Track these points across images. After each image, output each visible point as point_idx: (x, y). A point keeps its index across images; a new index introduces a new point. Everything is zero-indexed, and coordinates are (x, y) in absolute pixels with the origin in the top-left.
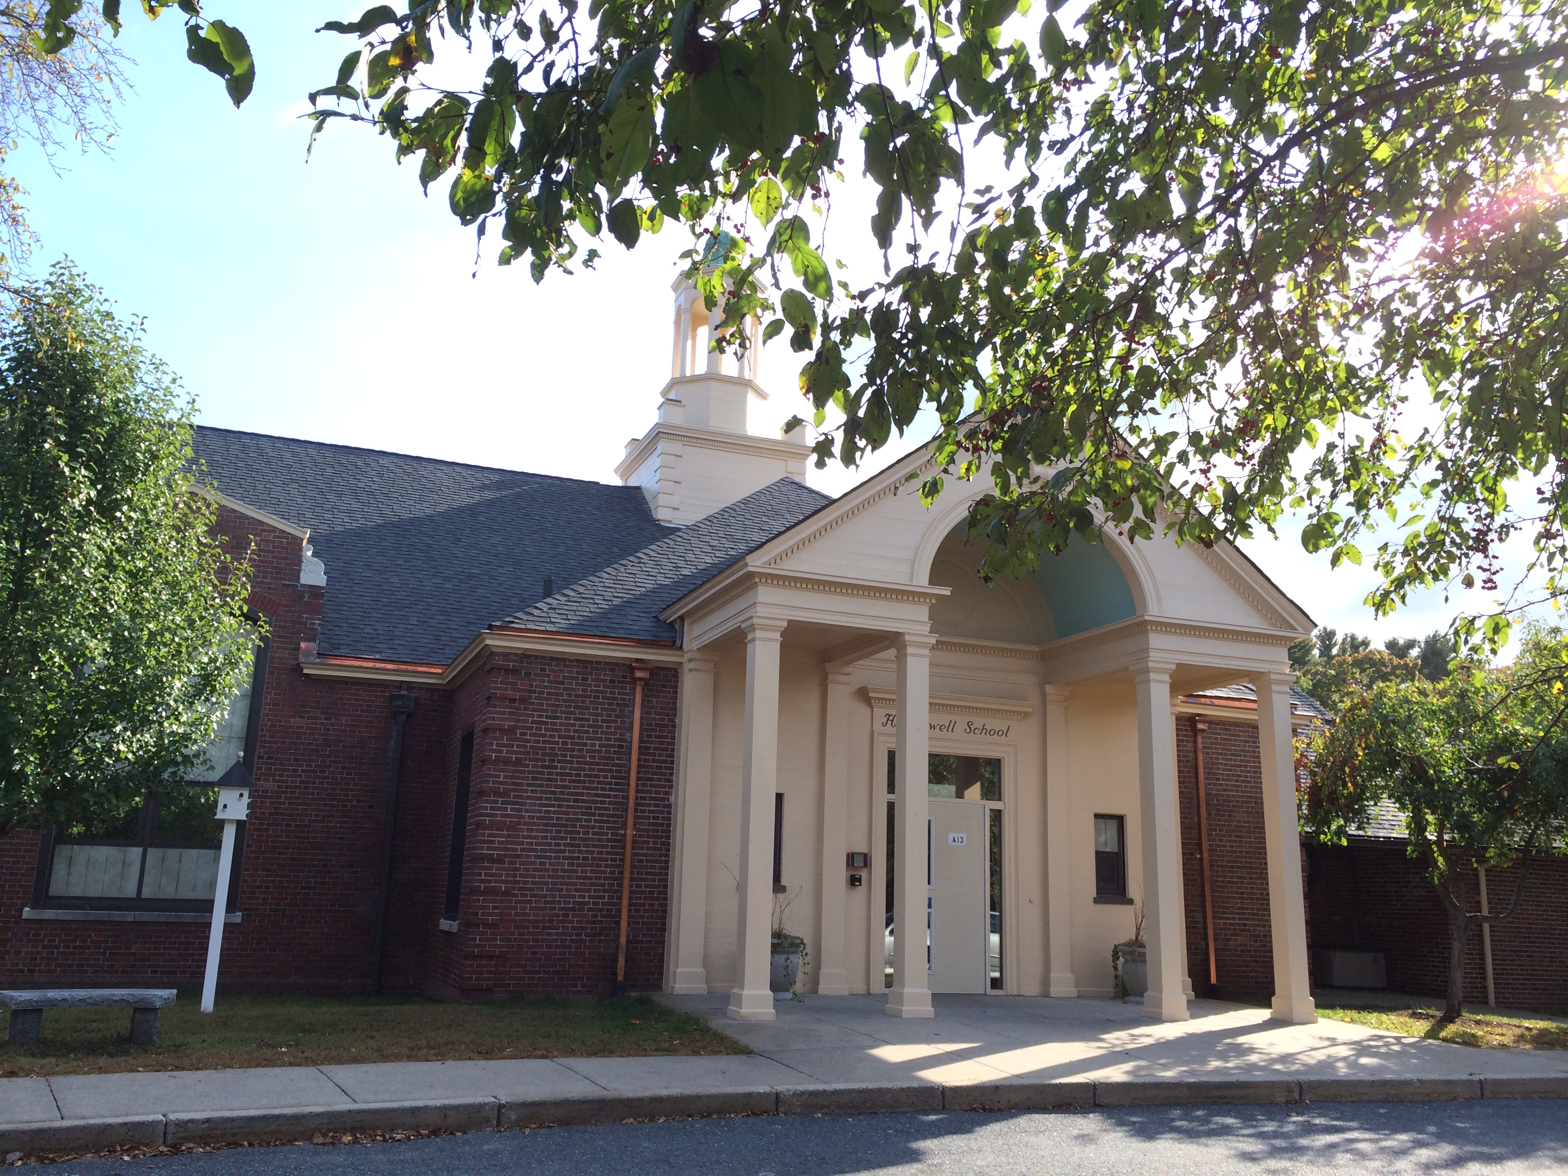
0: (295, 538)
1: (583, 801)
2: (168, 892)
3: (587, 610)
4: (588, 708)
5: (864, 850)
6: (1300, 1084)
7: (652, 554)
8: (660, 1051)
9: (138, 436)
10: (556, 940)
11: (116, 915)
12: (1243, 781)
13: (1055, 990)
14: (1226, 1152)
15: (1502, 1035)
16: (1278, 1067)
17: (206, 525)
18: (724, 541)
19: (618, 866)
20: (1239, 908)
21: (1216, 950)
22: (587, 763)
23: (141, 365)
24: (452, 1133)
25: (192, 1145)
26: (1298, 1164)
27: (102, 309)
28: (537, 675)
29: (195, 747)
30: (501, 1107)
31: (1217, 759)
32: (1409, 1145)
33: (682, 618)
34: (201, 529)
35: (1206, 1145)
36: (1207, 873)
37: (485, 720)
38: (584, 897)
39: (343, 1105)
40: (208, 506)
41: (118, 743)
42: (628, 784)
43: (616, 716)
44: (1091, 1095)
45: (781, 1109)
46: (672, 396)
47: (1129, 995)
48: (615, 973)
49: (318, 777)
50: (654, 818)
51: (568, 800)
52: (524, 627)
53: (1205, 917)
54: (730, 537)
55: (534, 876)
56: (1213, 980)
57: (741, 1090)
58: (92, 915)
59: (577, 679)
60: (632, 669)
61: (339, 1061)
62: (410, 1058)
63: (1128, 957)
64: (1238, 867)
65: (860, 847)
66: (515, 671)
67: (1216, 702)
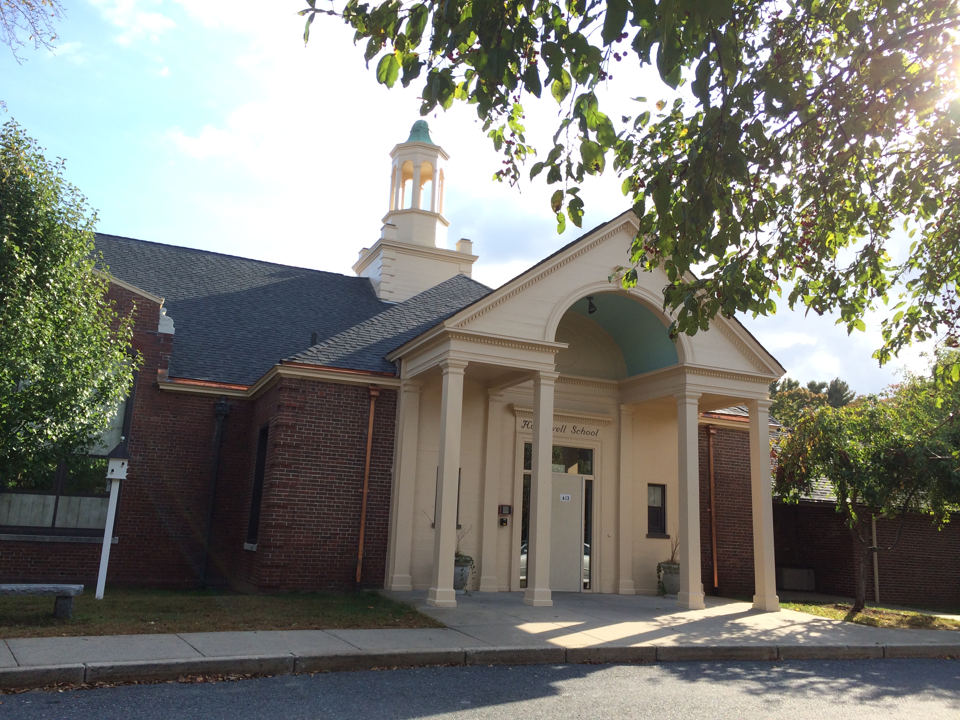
0: (155, 303)
1: (338, 471)
2: (72, 523)
3: (341, 353)
4: (341, 414)
5: (509, 503)
6: (778, 648)
7: (380, 319)
8: (388, 625)
9: (61, 235)
10: (319, 557)
11: (39, 538)
12: (736, 465)
13: (623, 590)
14: (741, 690)
15: (889, 619)
16: (763, 638)
17: (102, 293)
18: (424, 312)
19: (358, 511)
20: (732, 542)
21: (718, 567)
22: (339, 447)
23: (62, 190)
24: (265, 676)
25: (102, 683)
26: (785, 697)
27: (37, 153)
28: (309, 392)
29: (96, 433)
30: (296, 660)
31: (721, 451)
32: (847, 685)
33: (400, 359)
34: (99, 295)
35: (727, 685)
36: (714, 520)
37: (277, 420)
38: (336, 530)
39: (196, 658)
40: (104, 281)
41: (47, 429)
42: (365, 461)
43: (359, 419)
44: (654, 654)
45: (468, 662)
46: (389, 222)
47: (666, 593)
48: (355, 577)
49: (168, 454)
50: (381, 482)
51: (328, 470)
52: (302, 362)
53: (712, 547)
54: (428, 310)
55: (305, 517)
56: (716, 585)
57: (443, 650)
58: (23, 537)
59: (334, 395)
60: (369, 390)
61: (189, 631)
62: (234, 629)
63: (667, 571)
64: (732, 517)
65: (507, 502)
66: (296, 390)
67: (722, 417)
